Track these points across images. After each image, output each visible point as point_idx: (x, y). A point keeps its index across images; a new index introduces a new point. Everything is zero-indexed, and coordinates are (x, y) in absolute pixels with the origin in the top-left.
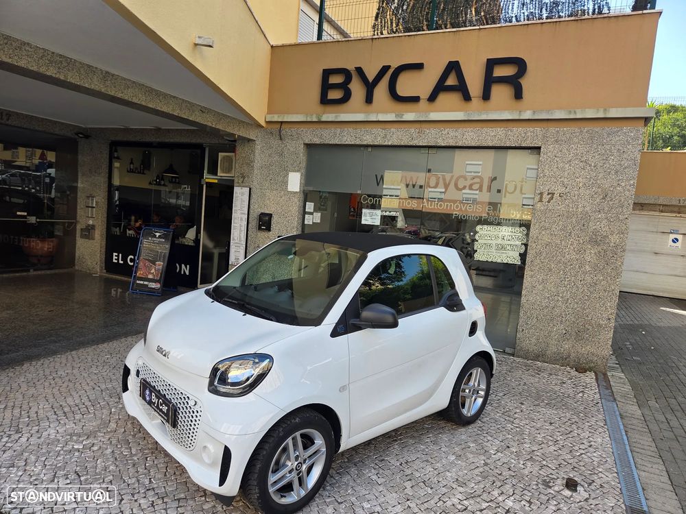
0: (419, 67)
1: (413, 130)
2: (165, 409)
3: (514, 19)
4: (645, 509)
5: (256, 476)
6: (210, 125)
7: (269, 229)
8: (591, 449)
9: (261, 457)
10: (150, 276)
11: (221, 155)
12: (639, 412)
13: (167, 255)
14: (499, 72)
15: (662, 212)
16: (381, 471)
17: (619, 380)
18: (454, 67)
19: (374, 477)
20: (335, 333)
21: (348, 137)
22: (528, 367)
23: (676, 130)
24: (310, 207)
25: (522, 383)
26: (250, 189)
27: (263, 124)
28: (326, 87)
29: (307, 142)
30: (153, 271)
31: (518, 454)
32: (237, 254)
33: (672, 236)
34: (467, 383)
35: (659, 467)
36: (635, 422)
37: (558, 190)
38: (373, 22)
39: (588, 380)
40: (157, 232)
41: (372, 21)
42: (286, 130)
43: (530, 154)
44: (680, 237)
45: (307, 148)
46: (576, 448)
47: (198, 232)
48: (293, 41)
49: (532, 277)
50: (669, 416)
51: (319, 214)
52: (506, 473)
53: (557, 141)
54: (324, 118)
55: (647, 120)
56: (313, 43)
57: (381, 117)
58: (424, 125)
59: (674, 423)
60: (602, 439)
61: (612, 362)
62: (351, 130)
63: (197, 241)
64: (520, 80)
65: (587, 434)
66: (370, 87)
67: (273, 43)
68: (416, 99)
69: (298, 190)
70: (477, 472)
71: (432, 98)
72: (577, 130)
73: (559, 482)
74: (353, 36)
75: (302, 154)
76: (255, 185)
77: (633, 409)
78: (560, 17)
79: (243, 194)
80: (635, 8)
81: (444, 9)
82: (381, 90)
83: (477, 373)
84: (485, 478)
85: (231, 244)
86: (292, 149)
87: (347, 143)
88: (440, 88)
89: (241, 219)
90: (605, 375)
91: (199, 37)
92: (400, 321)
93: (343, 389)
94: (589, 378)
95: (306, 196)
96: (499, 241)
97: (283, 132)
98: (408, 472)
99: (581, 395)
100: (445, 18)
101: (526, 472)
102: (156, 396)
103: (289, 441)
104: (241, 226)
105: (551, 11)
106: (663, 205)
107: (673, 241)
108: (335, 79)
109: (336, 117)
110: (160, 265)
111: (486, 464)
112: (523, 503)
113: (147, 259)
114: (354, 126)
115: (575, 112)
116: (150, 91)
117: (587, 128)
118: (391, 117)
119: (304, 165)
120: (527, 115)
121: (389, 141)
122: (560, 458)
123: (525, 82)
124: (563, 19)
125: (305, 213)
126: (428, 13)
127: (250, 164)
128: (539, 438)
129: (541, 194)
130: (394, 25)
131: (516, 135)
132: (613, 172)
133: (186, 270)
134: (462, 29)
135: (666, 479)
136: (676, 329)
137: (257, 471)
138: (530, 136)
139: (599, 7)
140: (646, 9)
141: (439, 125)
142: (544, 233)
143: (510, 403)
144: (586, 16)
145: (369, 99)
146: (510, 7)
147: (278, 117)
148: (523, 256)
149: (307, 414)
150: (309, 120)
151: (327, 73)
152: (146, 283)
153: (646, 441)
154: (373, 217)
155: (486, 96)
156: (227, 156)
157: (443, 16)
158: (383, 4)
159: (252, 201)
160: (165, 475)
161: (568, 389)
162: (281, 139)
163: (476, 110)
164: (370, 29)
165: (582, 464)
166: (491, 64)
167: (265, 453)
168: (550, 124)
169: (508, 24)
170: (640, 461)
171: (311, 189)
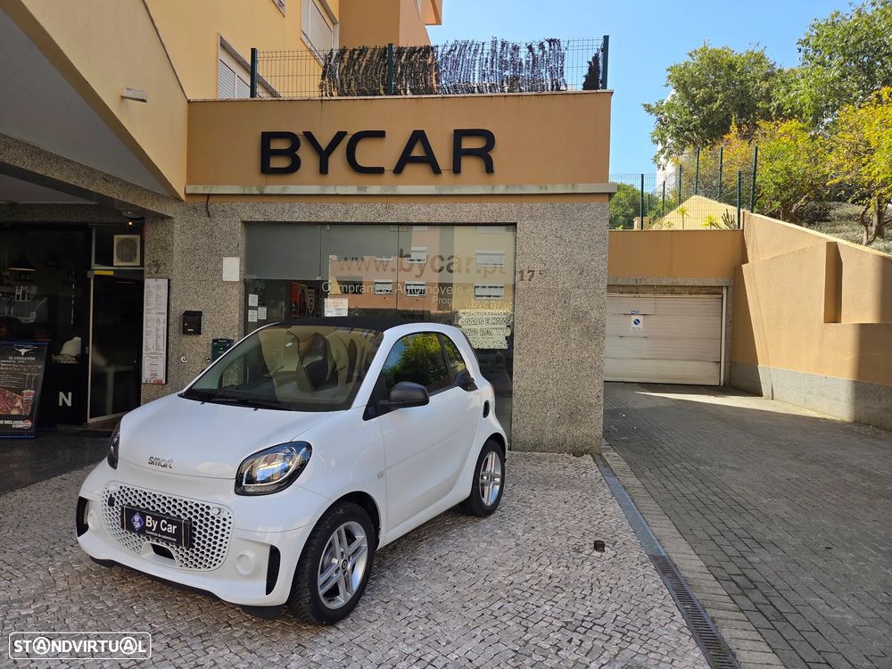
0: (380, 135)
1: (379, 205)
2: (172, 529)
3: (476, 90)
4: (664, 554)
5: (306, 576)
6: (117, 197)
7: (198, 331)
8: (606, 517)
9: (310, 555)
10: (15, 412)
11: (117, 238)
12: (638, 483)
13: (41, 379)
14: (468, 144)
15: (621, 293)
16: (418, 569)
17: (613, 457)
18: (418, 137)
19: (413, 575)
20: (367, 417)
21: (300, 213)
22: (528, 459)
23: (620, 210)
24: (253, 300)
25: (527, 473)
26: (169, 280)
27: (183, 196)
28: (266, 154)
29: (246, 219)
30: (19, 404)
31: (544, 532)
32: (155, 368)
33: (634, 318)
34: (484, 470)
35: (666, 522)
36: (638, 490)
37: (538, 267)
38: (320, 81)
39: (587, 462)
40: (22, 348)
41: (318, 80)
42: (215, 205)
43: (507, 230)
44: (640, 318)
45: (246, 226)
46: (594, 519)
47: (84, 344)
48: (211, 97)
49: (521, 361)
50: (665, 482)
51: (265, 309)
52: (539, 549)
53: (531, 217)
54: (268, 190)
55: (610, 195)
56: (246, 101)
57: (341, 190)
58: (390, 199)
59: (670, 487)
60: (613, 508)
61: (604, 443)
62: (303, 204)
63: (83, 357)
64: (490, 153)
65: (599, 506)
66: (324, 156)
67: (191, 97)
68: (380, 171)
69: (238, 280)
70: (511, 552)
71: (398, 170)
72: (549, 206)
73: (587, 547)
74: (284, 96)
75: (239, 235)
76: (176, 276)
77: (632, 480)
78: (521, 91)
79: (158, 287)
80: (586, 86)
81: (401, 73)
82: (337, 159)
83: (492, 457)
84: (521, 556)
85: (144, 355)
86: (225, 228)
87: (299, 220)
88: (405, 160)
89: (158, 321)
90: (601, 455)
91: (128, 89)
92: (431, 399)
93: (380, 475)
94: (587, 460)
95: (248, 286)
96: (484, 326)
97: (211, 207)
98: (445, 564)
99: (584, 475)
100: (404, 82)
101: (556, 544)
102: (154, 518)
103: (335, 536)
104: (157, 329)
105: (512, 85)
106: (623, 286)
107: (635, 323)
108: (277, 145)
109: (283, 189)
110: (30, 394)
111: (517, 545)
112: (561, 568)
113: (8, 389)
114: (308, 200)
115: (546, 188)
116: (37, 152)
117: (558, 203)
118: (352, 190)
119: (242, 248)
120: (500, 190)
121: (351, 217)
122: (582, 529)
123: (494, 155)
124: (525, 93)
125: (246, 308)
126: (383, 76)
127: (167, 248)
128: (559, 516)
129: (522, 272)
130: (345, 87)
131: (489, 211)
132: (586, 247)
133: (66, 399)
134: (424, 96)
135: (674, 530)
136: (651, 409)
137: (307, 570)
138: (506, 211)
139: (557, 83)
140: (598, 88)
141: (410, 199)
142: (528, 312)
143: (522, 492)
144: (546, 92)
145: (324, 169)
146: (471, 77)
147: (204, 188)
148: (510, 339)
149: (349, 505)
150: (247, 192)
151: (267, 137)
152: (7, 422)
153: (651, 504)
154: (339, 307)
155: (456, 169)
156: (127, 239)
157: (401, 80)
158: (330, 61)
159: (172, 296)
160: (167, 618)
161: (571, 471)
162: (209, 216)
163: (447, 184)
164: (317, 89)
165: (602, 530)
166: (459, 135)
167: (313, 549)
168: (523, 199)
169: (470, 95)
170: (650, 520)
171: (255, 277)
